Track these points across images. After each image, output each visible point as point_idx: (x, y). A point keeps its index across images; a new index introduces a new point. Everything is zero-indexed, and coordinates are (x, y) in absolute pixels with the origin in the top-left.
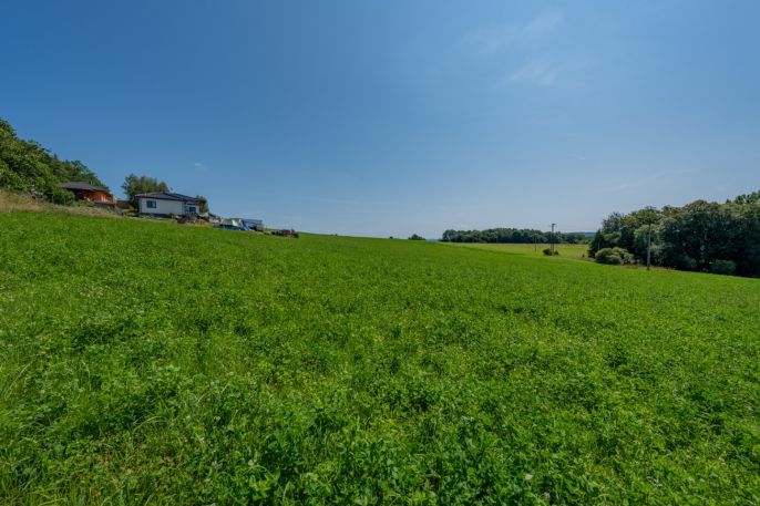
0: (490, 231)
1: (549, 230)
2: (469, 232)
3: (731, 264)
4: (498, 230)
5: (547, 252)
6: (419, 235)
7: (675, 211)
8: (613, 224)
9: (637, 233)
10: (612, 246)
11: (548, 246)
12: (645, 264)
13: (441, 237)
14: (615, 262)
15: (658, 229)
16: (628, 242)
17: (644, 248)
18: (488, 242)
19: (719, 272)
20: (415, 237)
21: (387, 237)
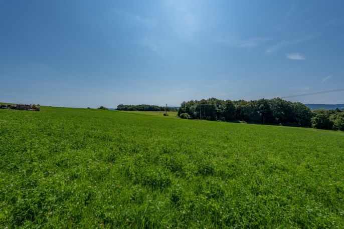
0: (140, 105)
1: (165, 106)
2: (130, 106)
3: (210, 117)
4: (142, 105)
5: (165, 115)
6: (104, 107)
7: (199, 102)
8: (183, 105)
9: (190, 108)
10: (184, 112)
11: (165, 112)
12: (200, 119)
13: (116, 108)
14: (186, 118)
15: (195, 107)
16: (188, 111)
17: (193, 113)
18: (139, 111)
19: (208, 120)
20: (102, 108)
21: (86, 108)
